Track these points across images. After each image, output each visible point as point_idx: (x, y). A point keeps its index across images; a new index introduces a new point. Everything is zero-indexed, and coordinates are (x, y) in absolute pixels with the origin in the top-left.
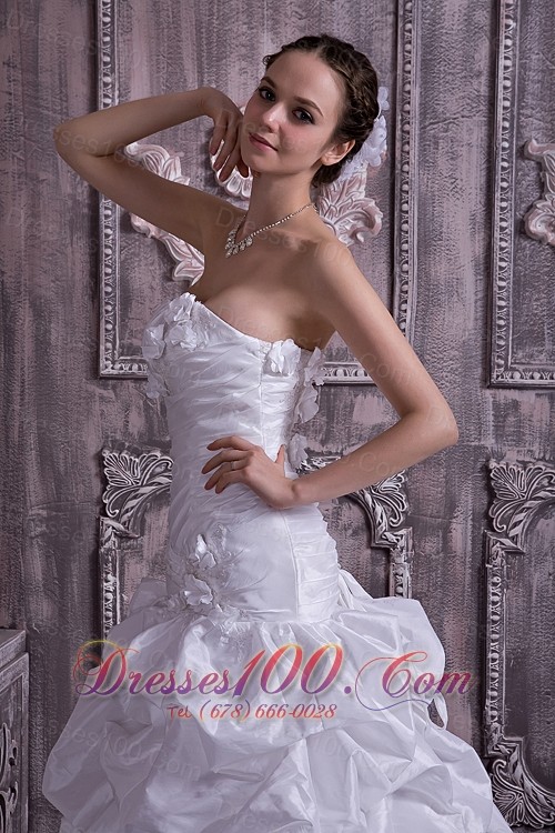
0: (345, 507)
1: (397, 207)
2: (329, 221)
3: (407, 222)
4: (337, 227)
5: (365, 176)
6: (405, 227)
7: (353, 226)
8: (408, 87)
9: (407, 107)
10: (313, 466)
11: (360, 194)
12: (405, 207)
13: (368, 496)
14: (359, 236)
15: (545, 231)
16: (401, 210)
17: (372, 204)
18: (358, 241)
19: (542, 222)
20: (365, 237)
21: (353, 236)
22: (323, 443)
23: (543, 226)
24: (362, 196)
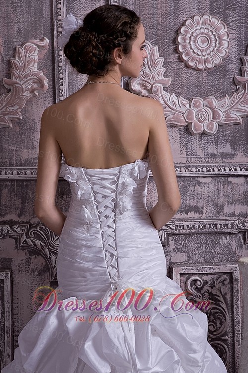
0: (33, 257)
1: (56, 76)
2: (19, 82)
3: (62, 84)
4: (24, 86)
5: (36, 58)
6: (61, 87)
7: (32, 86)
8: (59, 6)
9: (59, 18)
10: (14, 230)
11: (35, 68)
12: (61, 76)
13: (47, 250)
14: (35, 92)
15: (140, 89)
16: (59, 78)
17: (42, 74)
18: (35, 95)
19: (138, 84)
20: (38, 93)
21: (32, 91)
22: (20, 216)
23: (139, 86)
24: (36, 69)
